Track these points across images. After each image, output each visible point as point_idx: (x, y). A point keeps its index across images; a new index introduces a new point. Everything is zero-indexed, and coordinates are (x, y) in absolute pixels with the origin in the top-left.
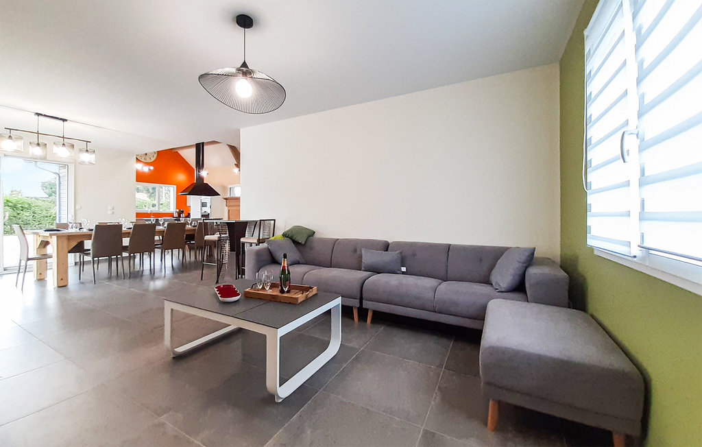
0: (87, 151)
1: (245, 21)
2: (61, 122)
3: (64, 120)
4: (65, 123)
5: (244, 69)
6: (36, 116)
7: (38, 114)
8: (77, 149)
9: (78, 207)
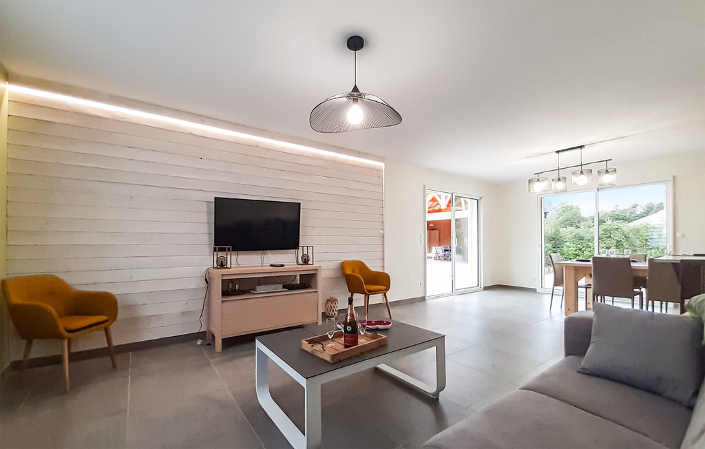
0: (607, 171)
1: (355, 43)
2: (579, 149)
3: (581, 147)
4: (583, 149)
5: (355, 94)
6: (557, 154)
7: (558, 152)
8: (595, 172)
9: (678, 235)
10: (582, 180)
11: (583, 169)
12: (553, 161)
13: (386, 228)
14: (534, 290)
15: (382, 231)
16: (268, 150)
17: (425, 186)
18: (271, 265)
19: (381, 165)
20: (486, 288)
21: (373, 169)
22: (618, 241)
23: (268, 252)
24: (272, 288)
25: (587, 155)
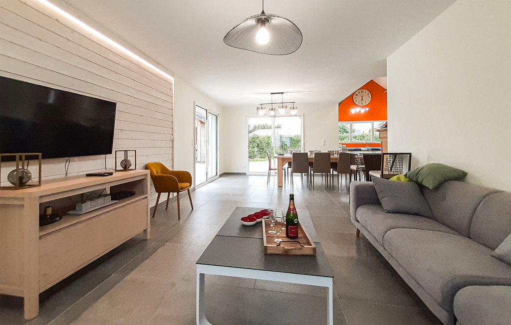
0: (293, 108)
2: (281, 94)
3: (283, 93)
7: (272, 94)
8: (288, 108)
9: (305, 141)
10: (282, 111)
11: (283, 105)
12: (268, 98)
13: (175, 134)
14: (245, 174)
15: (172, 136)
16: (73, 30)
17: (194, 102)
18: (88, 175)
19: (171, 79)
20: (221, 176)
21: (166, 81)
22: (258, 144)
23: (76, 158)
24: (100, 202)
25: (286, 98)
